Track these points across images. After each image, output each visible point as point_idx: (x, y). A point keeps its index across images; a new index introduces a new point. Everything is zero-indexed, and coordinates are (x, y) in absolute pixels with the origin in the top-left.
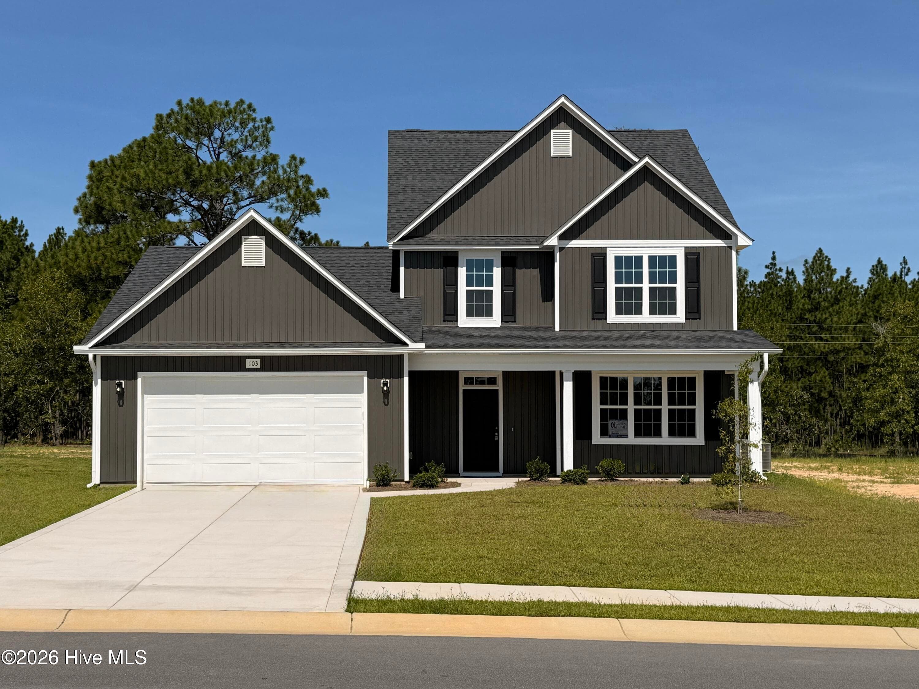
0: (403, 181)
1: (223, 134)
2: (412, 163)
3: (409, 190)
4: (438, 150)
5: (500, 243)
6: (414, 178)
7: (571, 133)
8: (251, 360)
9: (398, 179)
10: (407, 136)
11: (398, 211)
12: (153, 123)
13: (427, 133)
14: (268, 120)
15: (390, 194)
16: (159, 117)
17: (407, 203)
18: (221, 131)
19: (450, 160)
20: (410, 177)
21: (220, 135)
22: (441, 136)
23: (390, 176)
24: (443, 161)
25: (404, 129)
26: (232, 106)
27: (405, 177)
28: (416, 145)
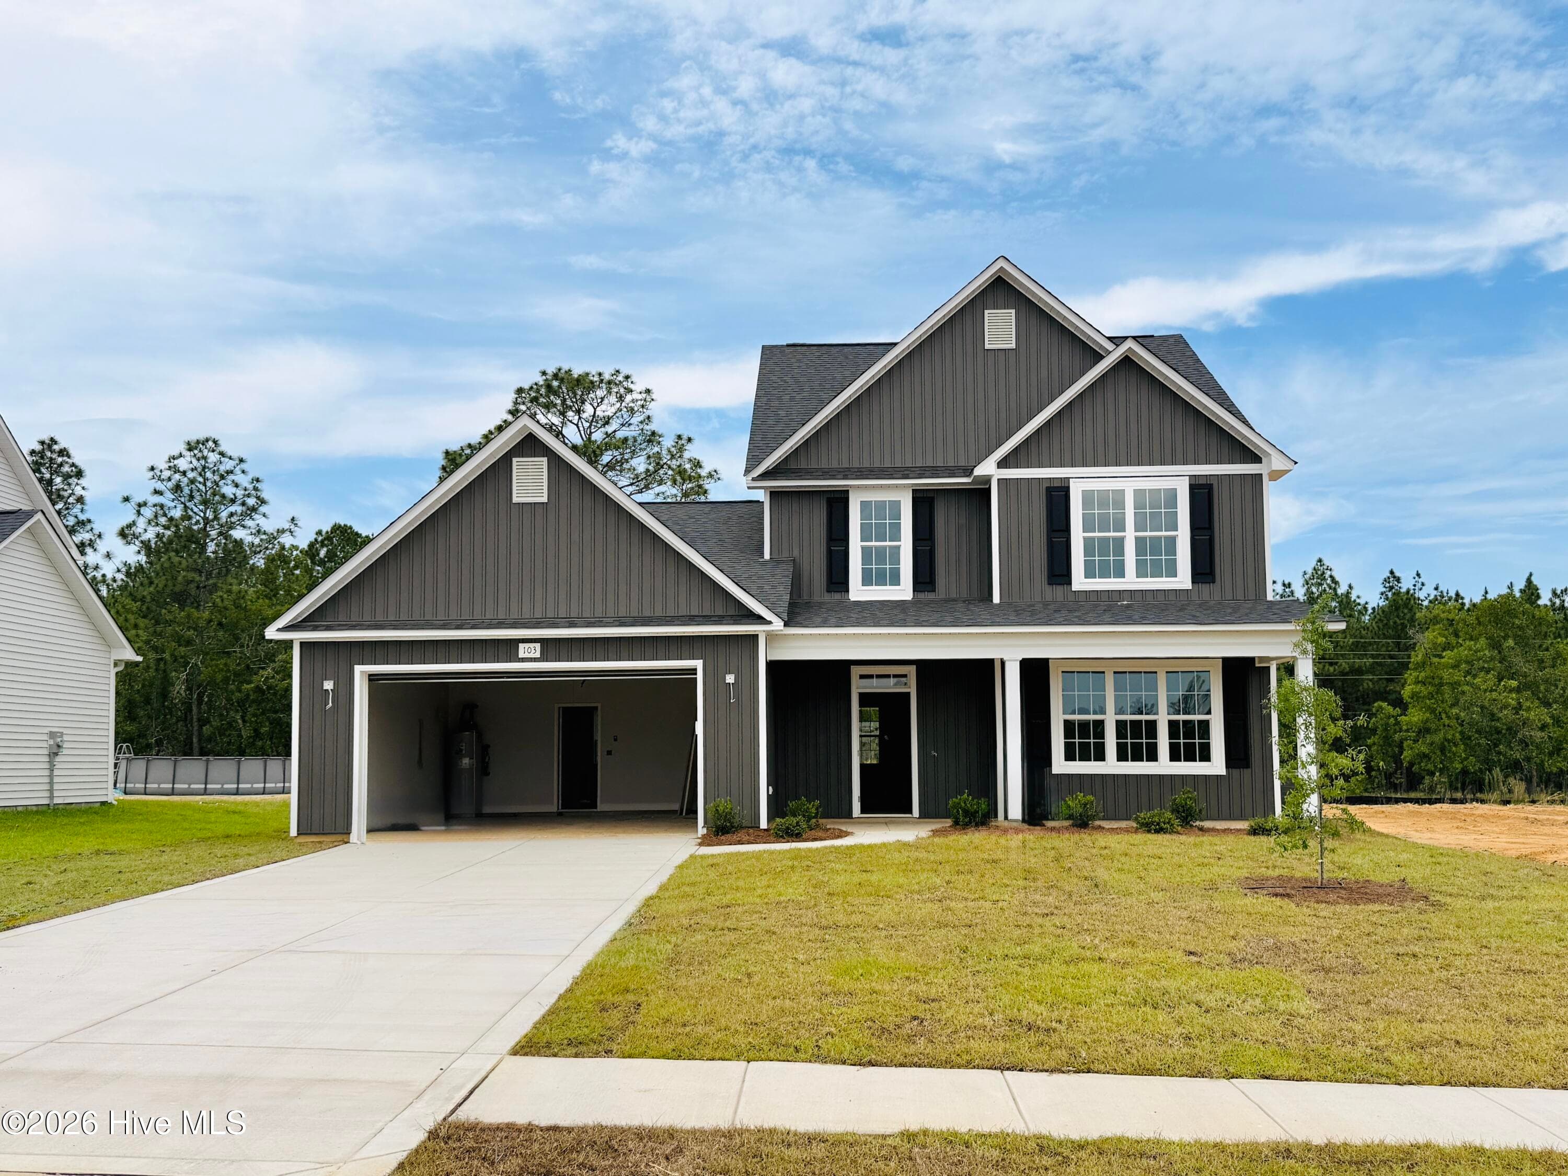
0: (775, 403)
1: (596, 410)
2: (791, 381)
4: (826, 366)
5: (911, 475)
6: (792, 399)
7: (1013, 315)
8: (527, 645)
9: (769, 400)
10: (788, 351)
12: (511, 395)
13: (815, 348)
14: (648, 392)
16: (520, 390)
18: (593, 406)
20: (787, 398)
21: (592, 410)
22: (834, 350)
23: (759, 397)
25: (784, 344)
26: (606, 376)
27: (780, 398)
28: (799, 361)
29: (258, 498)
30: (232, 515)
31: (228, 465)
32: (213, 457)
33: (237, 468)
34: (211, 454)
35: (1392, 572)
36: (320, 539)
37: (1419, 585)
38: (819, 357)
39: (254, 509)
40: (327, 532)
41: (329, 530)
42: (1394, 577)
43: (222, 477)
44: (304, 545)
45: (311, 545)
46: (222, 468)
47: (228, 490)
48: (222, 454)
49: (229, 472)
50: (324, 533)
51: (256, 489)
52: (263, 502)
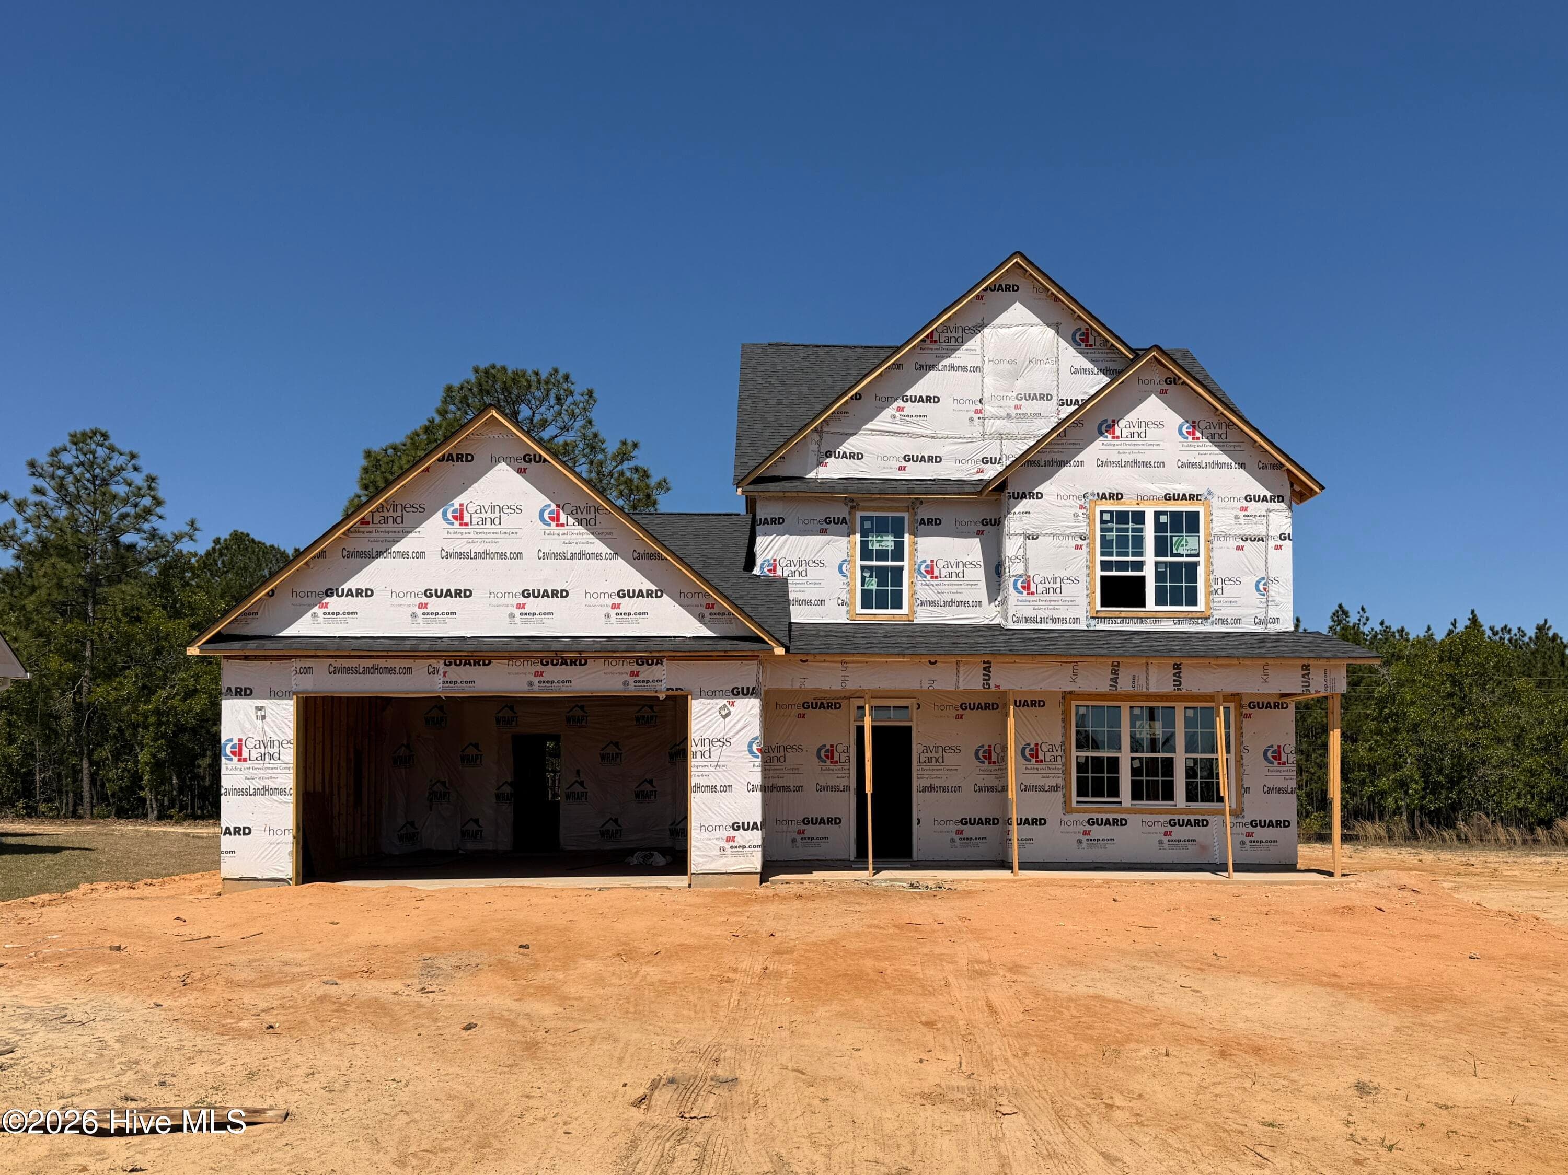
0: (761, 406)
1: (534, 413)
2: (776, 384)
3: (770, 417)
4: (816, 368)
5: (916, 489)
6: (779, 402)
9: (754, 402)
10: (770, 350)
11: (752, 444)
12: (440, 394)
13: (800, 348)
14: (590, 393)
15: (740, 421)
16: (449, 389)
17: (767, 433)
18: (531, 408)
19: (835, 381)
20: (773, 401)
21: (530, 413)
22: (821, 352)
23: (741, 399)
24: (824, 381)
25: (766, 343)
26: (544, 375)
27: (766, 401)
28: (783, 362)
29: (154, 498)
30: (124, 517)
31: (118, 461)
32: (101, 452)
33: (130, 465)
34: (99, 448)
35: (1340, 606)
36: (218, 547)
37: (1364, 620)
38: (804, 358)
39: (148, 511)
40: (226, 540)
41: (228, 537)
42: (1343, 611)
43: (112, 475)
44: (202, 552)
45: (208, 554)
46: (112, 464)
47: (120, 489)
48: (112, 449)
49: (120, 469)
50: (222, 541)
51: (150, 488)
52: (158, 502)
